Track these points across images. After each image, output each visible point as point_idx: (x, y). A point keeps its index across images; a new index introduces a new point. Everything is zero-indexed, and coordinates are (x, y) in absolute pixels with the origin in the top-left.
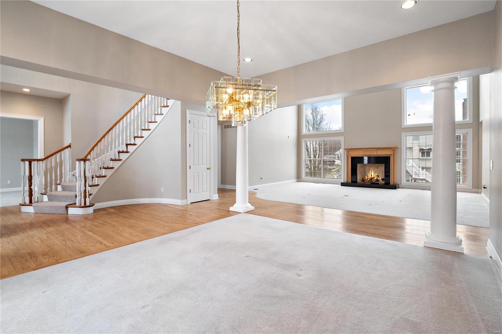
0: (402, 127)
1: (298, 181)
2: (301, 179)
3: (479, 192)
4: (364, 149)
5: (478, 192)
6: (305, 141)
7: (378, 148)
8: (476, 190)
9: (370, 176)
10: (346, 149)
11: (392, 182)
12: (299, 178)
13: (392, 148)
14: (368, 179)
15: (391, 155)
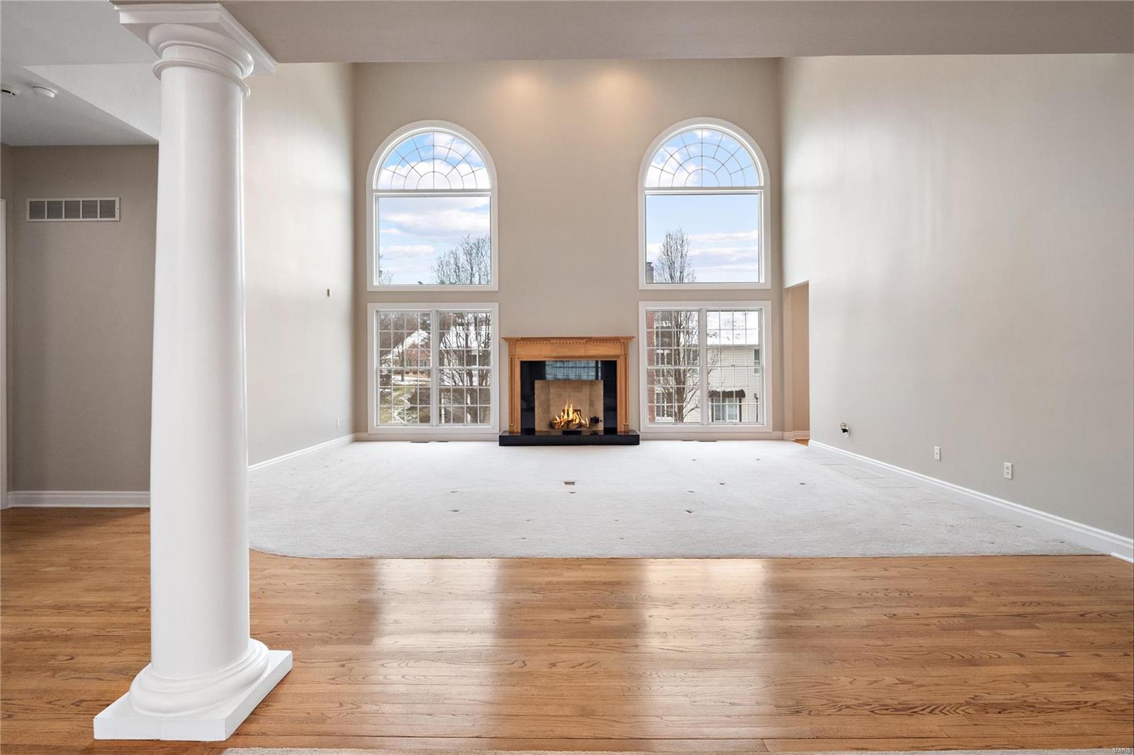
0: (640, 288)
1: (357, 440)
2: (367, 431)
3: (785, 438)
4: (555, 341)
5: (783, 436)
6: (377, 311)
7: (589, 340)
8: (779, 433)
9: (566, 417)
10: (506, 339)
11: (623, 427)
12: (359, 430)
13: (622, 338)
14: (561, 423)
15: (618, 356)
